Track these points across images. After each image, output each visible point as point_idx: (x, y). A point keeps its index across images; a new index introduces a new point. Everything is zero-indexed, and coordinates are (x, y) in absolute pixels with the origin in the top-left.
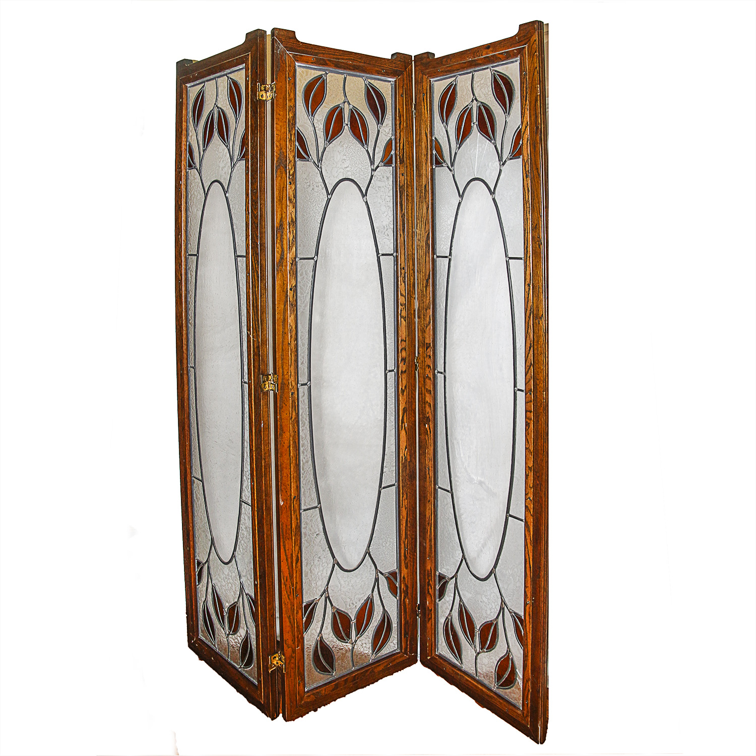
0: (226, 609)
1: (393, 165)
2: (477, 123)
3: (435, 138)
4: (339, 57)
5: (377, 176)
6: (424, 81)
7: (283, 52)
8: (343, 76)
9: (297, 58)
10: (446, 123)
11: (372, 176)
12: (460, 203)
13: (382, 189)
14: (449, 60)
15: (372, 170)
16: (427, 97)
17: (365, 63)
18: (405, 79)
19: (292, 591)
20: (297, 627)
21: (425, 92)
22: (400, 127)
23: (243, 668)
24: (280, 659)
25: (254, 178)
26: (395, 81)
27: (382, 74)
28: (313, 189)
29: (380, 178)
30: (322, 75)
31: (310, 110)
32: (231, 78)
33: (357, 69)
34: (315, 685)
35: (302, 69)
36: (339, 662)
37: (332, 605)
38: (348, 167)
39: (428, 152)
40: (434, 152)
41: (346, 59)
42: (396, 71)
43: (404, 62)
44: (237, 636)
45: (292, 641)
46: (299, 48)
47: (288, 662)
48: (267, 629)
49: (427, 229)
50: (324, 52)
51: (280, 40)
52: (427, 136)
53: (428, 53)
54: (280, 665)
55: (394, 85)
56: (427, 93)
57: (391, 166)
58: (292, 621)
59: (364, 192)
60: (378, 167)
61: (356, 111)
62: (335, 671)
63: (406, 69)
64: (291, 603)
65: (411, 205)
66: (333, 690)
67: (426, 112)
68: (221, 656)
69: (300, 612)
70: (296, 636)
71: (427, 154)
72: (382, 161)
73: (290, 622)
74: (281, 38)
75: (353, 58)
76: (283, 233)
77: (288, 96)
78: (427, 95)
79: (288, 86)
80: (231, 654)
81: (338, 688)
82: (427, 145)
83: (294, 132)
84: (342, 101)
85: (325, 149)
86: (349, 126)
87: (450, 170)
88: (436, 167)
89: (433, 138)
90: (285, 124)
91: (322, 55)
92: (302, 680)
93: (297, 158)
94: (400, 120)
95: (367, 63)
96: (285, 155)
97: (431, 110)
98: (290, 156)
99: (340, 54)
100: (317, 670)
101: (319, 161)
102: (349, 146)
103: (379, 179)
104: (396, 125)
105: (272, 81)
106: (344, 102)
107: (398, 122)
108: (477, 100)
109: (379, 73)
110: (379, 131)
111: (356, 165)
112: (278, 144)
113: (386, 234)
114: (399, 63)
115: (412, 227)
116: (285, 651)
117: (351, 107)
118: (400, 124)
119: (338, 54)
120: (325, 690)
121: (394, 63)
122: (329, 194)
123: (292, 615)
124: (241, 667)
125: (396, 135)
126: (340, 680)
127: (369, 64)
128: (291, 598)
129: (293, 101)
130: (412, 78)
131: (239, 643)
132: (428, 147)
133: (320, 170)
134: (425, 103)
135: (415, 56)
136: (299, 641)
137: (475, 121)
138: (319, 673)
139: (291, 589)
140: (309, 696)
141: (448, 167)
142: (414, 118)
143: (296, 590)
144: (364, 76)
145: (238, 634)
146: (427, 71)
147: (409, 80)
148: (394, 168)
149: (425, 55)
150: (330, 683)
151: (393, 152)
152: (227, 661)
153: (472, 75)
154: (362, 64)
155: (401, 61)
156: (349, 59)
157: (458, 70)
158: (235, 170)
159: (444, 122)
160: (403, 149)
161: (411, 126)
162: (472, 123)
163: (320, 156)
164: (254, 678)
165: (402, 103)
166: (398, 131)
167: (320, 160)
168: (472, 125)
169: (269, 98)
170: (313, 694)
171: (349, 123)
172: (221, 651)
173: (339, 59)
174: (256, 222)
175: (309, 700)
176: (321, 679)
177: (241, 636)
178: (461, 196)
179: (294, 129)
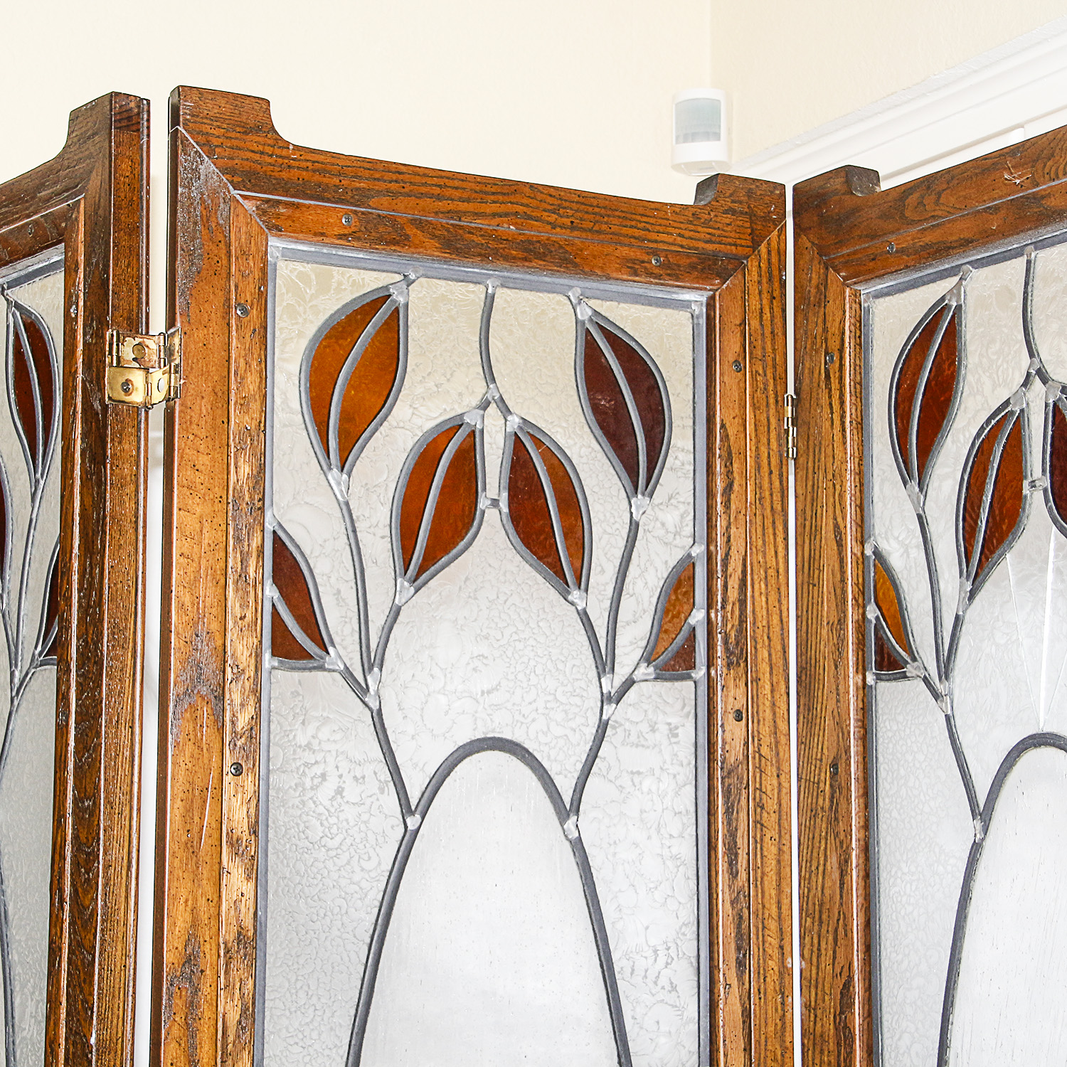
1: (700, 673)
2: (1047, 483)
3: (877, 553)
4: (463, 206)
5: (627, 725)
6: (831, 296)
7: (215, 192)
8: (482, 288)
9: (278, 216)
10: (920, 485)
11: (603, 728)
12: (976, 848)
13: (648, 783)
14: (929, 200)
15: (606, 699)
16: (841, 366)
17: (573, 227)
18: (754, 290)
21: (834, 344)
22: (727, 505)
25: (87, 749)
26: (711, 301)
27: (651, 274)
28: (340, 791)
29: (640, 734)
30: (386, 288)
31: (333, 444)
32: (18, 306)
33: (541, 257)
35: (299, 267)
38: (495, 689)
39: (845, 612)
40: (872, 613)
41: (494, 215)
42: (715, 256)
43: (751, 215)
46: (284, 175)
49: (841, 960)
50: (393, 186)
51: (201, 139)
52: (840, 544)
53: (848, 172)
55: (703, 321)
56: (841, 350)
57: (689, 677)
59: (567, 799)
60: (629, 683)
61: (538, 443)
63: (755, 245)
65: (774, 850)
67: (838, 437)
71: (842, 621)
72: (648, 658)
74: (206, 128)
75: (520, 209)
76: (196, 990)
77: (233, 386)
78: (841, 358)
79: (234, 343)
82: (843, 581)
83: (255, 543)
84: (475, 401)
85: (395, 613)
86: (505, 510)
87: (937, 696)
88: (879, 678)
89: (869, 552)
90: (218, 507)
91: (385, 200)
93: (273, 654)
94: (729, 473)
95: (584, 230)
96: (220, 643)
97: (862, 425)
98: (240, 648)
99: (465, 195)
101: (368, 667)
102: (502, 598)
103: (633, 738)
104: (710, 494)
105: (171, 322)
106: (484, 405)
107: (720, 485)
108: (1045, 380)
109: (635, 269)
110: (634, 527)
111: (534, 680)
112: (187, 599)
113: (663, 981)
114: (727, 219)
115: (781, 947)
117: (514, 422)
118: (729, 488)
119: (457, 194)
121: (706, 224)
122: (412, 813)
125: (710, 540)
127: (590, 230)
129: (255, 406)
130: (783, 285)
132: (844, 592)
133: (375, 706)
134: (836, 394)
135: (795, 188)
137: (1037, 472)
141: (926, 680)
142: (792, 463)
144: (571, 287)
146: (846, 251)
147: (771, 293)
148: (703, 688)
149: (838, 183)
151: (698, 617)
153: (1029, 262)
154: (559, 235)
155: (734, 212)
156: (506, 215)
157: (966, 244)
158: (24, 705)
159: (911, 477)
160: (743, 602)
161: (777, 497)
162: (1026, 484)
163: (373, 646)
165: (736, 396)
166: (720, 524)
167: (373, 660)
168: (1026, 490)
169: (158, 396)
171: (505, 495)
173: (459, 215)
174: (87, 944)
178: (983, 813)
179: (258, 528)
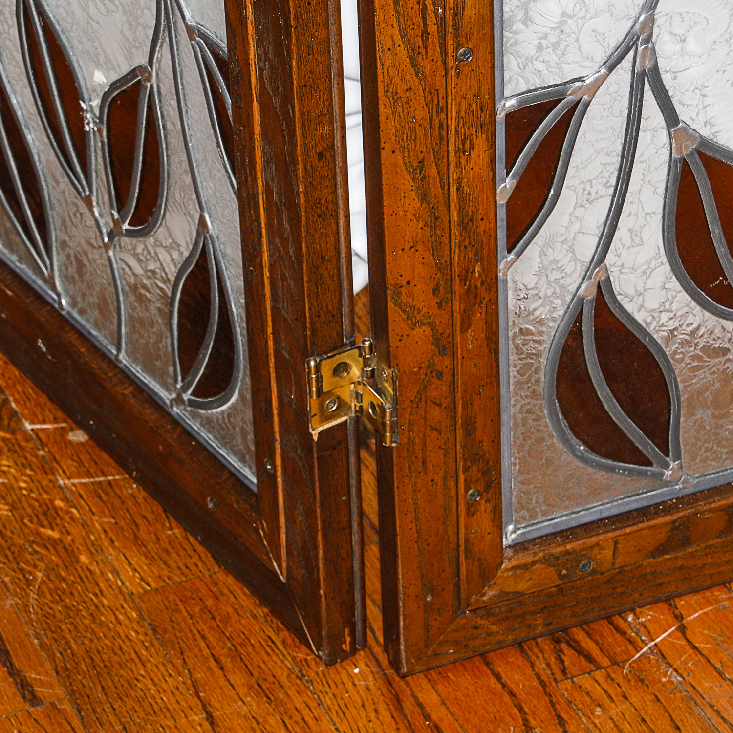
0: (96, 103)
19: (432, 28)
20: (462, 224)
23: (191, 403)
24: (372, 378)
34: (563, 519)
36: (699, 414)
37: (671, 117)
44: (158, 244)
45: (436, 291)
47: (411, 394)
48: (295, 220)
54: (372, 405)
58: (435, 188)
62: (678, 457)
64: (432, 92)
66: (661, 550)
68: (84, 338)
69: (480, 143)
70: (456, 269)
73: (424, 197)
80: (133, 330)
81: (686, 542)
92: (488, 488)
100: (573, 450)
116: (394, 342)
120: (616, 543)
123: (437, 160)
124: (179, 400)
126: (702, 506)
128: (426, 65)
131: (166, 281)
136: (471, 295)
138: (583, 459)
139: (431, 19)
140: (525, 567)
143: (456, 29)
145: (161, 232)
150: (644, 513)
152: (113, 364)
164: (243, 460)
170: (551, 561)
172: (82, 312)
175: (522, 586)
176: (596, 492)
177: (175, 245)
